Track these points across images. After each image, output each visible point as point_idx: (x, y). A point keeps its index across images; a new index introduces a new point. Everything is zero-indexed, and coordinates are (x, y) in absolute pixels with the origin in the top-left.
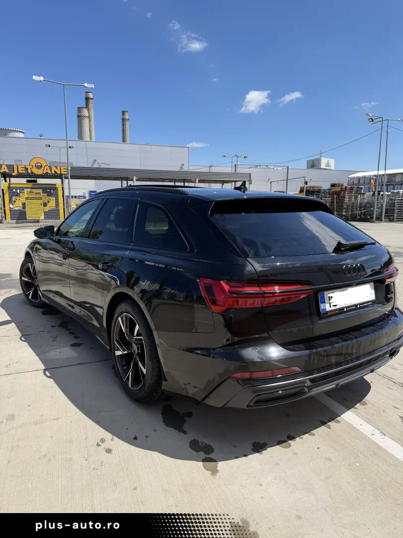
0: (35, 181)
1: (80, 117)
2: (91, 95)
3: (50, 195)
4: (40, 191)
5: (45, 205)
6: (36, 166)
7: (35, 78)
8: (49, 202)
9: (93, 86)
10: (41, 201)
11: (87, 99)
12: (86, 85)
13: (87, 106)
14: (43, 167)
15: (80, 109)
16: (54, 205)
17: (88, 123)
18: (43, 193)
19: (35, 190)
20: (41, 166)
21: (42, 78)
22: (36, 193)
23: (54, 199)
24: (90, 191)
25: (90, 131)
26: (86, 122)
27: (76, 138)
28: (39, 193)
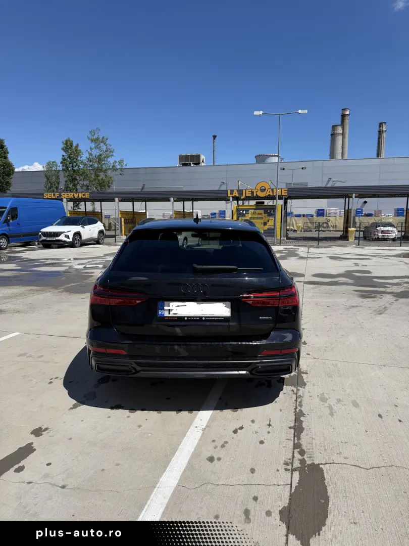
0: (263, 203)
1: (334, 135)
2: (347, 112)
3: (270, 215)
4: (262, 211)
5: (265, 224)
6: (260, 189)
7: (256, 113)
8: (268, 221)
9: (306, 111)
10: (262, 221)
11: (343, 116)
12: (300, 111)
13: (343, 124)
14: (266, 190)
15: (334, 127)
16: (273, 224)
17: (341, 141)
18: (264, 213)
19: (257, 211)
20: (265, 189)
21: (261, 113)
22: (259, 214)
23: (273, 219)
24: (319, 210)
25: (343, 148)
26: (339, 139)
27: (328, 157)
28: (261, 214)
